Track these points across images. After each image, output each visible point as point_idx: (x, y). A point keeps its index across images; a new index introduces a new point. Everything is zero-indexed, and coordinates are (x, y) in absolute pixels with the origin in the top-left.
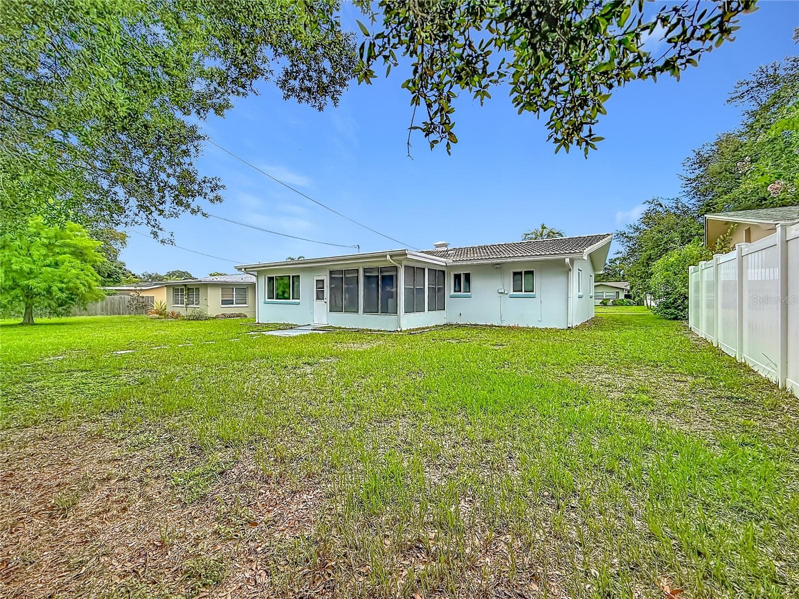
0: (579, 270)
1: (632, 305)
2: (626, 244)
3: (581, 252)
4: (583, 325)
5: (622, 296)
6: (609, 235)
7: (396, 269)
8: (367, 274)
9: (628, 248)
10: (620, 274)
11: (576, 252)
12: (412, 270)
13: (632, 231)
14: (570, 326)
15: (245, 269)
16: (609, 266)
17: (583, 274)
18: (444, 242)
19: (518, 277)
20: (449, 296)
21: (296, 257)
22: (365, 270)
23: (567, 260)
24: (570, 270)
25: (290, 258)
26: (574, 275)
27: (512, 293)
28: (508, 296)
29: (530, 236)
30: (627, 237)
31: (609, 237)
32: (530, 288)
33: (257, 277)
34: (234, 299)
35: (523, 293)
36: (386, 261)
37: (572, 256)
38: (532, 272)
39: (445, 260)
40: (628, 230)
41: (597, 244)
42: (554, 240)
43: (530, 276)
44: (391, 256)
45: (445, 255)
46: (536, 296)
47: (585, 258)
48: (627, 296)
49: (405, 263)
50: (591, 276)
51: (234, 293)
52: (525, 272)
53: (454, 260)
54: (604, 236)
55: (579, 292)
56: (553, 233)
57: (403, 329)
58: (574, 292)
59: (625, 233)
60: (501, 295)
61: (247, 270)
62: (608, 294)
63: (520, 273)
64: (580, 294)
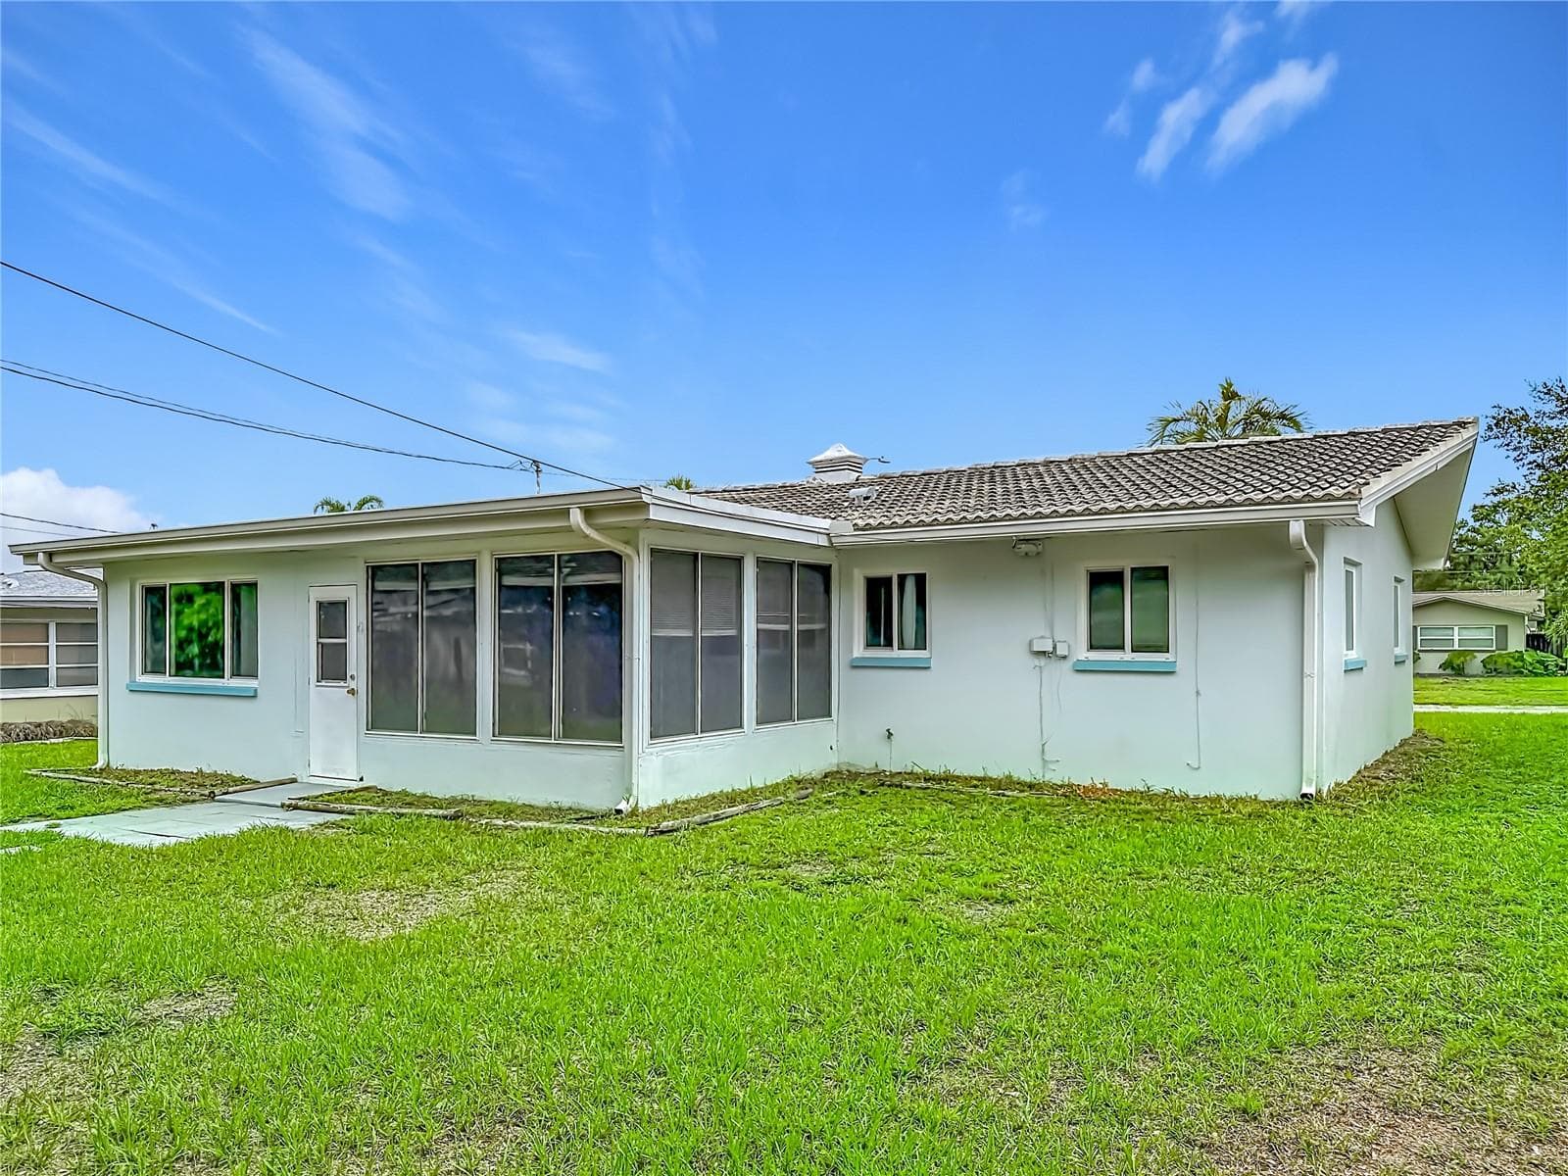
0: (1347, 561)
1: (1554, 674)
2: (1531, 457)
3: (1350, 496)
4: (1366, 777)
5: (1516, 643)
6: (1462, 425)
7: (615, 561)
8: (509, 581)
9: (1539, 472)
10: (1510, 561)
11: (1330, 498)
12: (687, 567)
13: (1551, 407)
14: (1311, 790)
15: (50, 555)
16: (1474, 530)
17: (1364, 579)
18: (846, 452)
19: (1107, 592)
20: (845, 662)
21: (349, 498)
22: (503, 566)
23: (1297, 529)
24: (1310, 566)
25: (328, 503)
26: (1327, 587)
27: (1083, 653)
28: (1067, 665)
29: (1181, 427)
30: (1535, 432)
31: (1466, 434)
32: (1152, 636)
33: (103, 585)
34: (53, 666)
35: (1127, 655)
36: (569, 530)
37: (1315, 511)
38: (1161, 574)
39: (826, 523)
40: (1540, 406)
41: (1417, 461)
42: (1258, 444)
43: (1153, 590)
44: (588, 513)
45: (832, 503)
46: (1177, 669)
47: (1369, 518)
48: (1535, 642)
49: (648, 539)
50: (1398, 580)
51: (52, 643)
52: (1133, 570)
53: (861, 523)
54: (1446, 430)
55: (1350, 647)
56: (1266, 416)
57: (643, 806)
58: (1328, 646)
59: (1525, 418)
60: (1042, 662)
61: (57, 557)
62: (1468, 635)
63: (1114, 579)
64: (1353, 655)
